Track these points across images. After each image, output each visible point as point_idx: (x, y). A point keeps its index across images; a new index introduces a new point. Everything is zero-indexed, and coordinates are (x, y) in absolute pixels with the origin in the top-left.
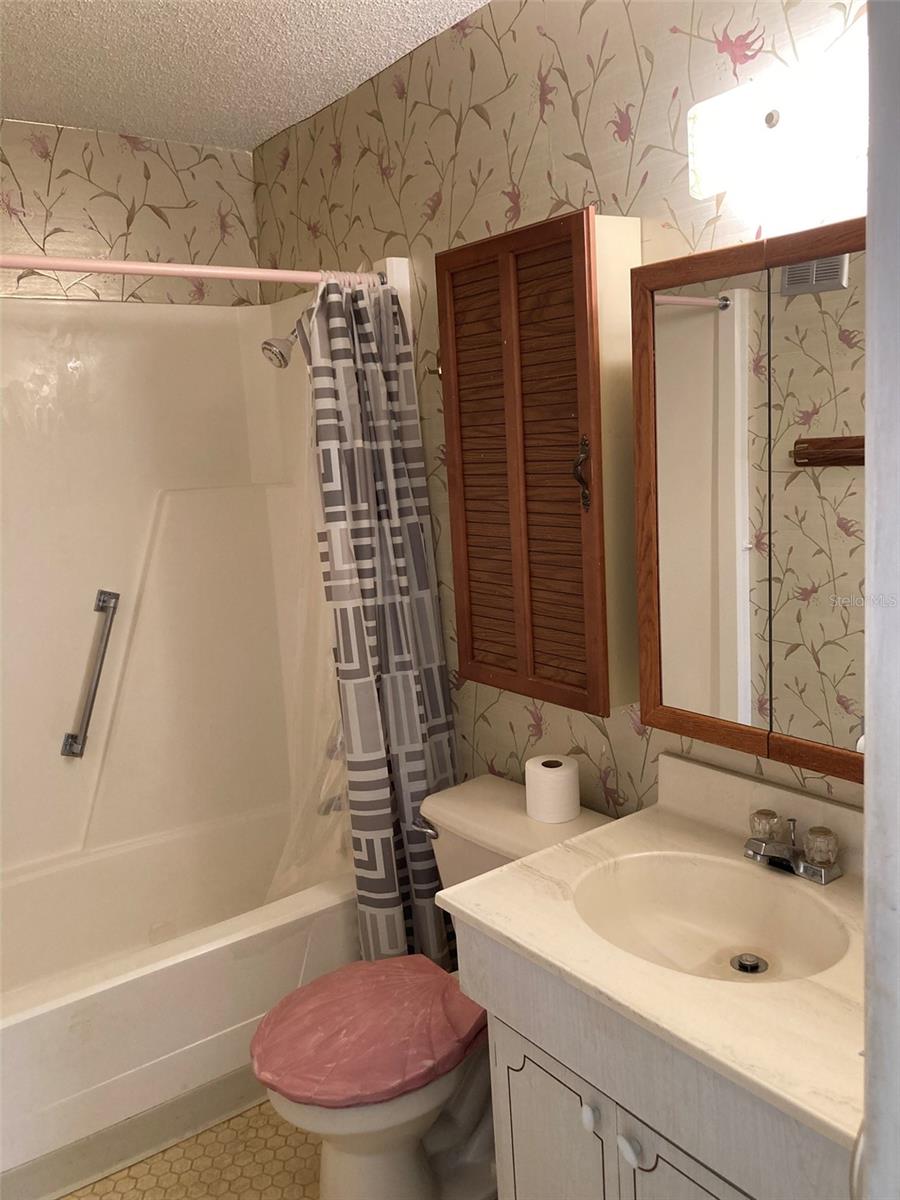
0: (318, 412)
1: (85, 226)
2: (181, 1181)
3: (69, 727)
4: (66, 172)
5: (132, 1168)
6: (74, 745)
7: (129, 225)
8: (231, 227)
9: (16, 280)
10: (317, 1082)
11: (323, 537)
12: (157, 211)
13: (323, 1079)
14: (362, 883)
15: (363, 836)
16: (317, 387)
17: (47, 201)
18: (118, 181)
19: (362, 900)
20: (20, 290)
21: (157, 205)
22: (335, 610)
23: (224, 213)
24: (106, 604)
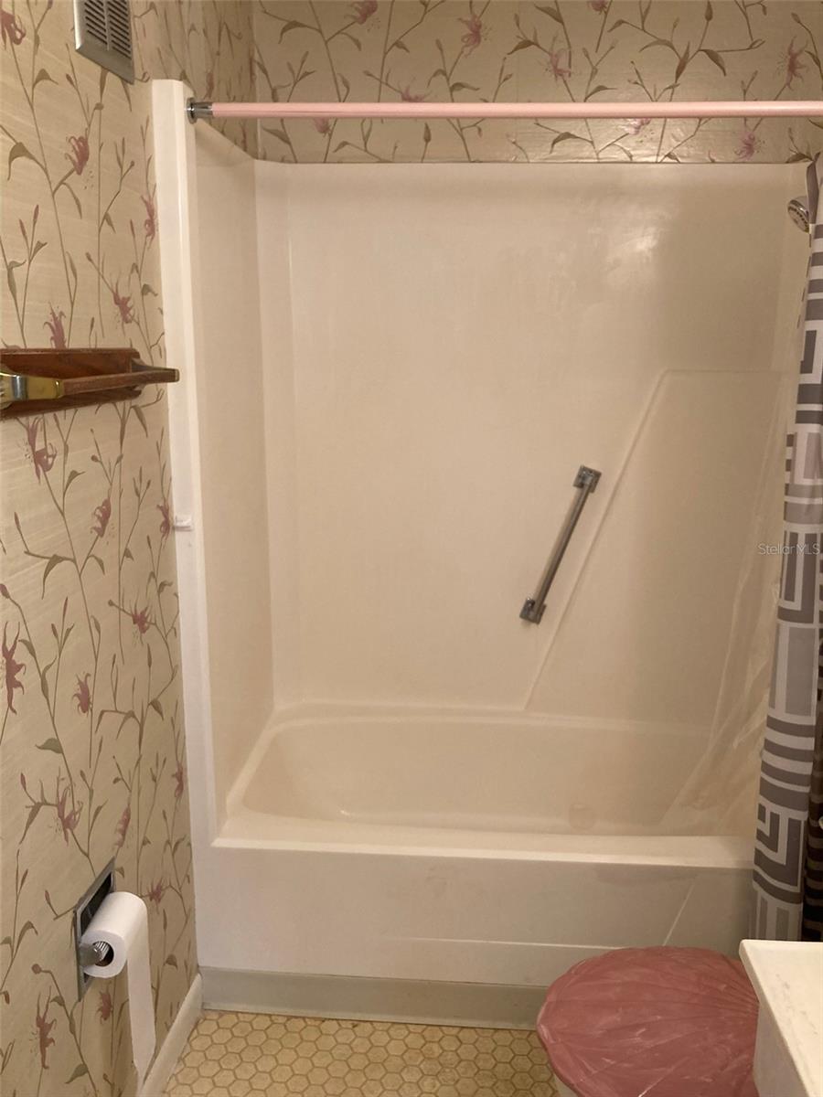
0: (812, 282)
1: (629, 81)
2: (497, 1069)
3: (531, 593)
4: (621, 22)
5: (465, 1030)
6: (533, 611)
7: (677, 77)
8: (801, 67)
9: (550, 144)
10: (587, 1072)
11: (791, 440)
12: (713, 56)
13: (594, 1072)
14: (759, 857)
15: (771, 808)
16: (817, 251)
17: (595, 58)
18: (675, 26)
19: (757, 877)
20: (554, 154)
21: (716, 50)
22: (786, 532)
23: (795, 50)
24: (587, 481)
